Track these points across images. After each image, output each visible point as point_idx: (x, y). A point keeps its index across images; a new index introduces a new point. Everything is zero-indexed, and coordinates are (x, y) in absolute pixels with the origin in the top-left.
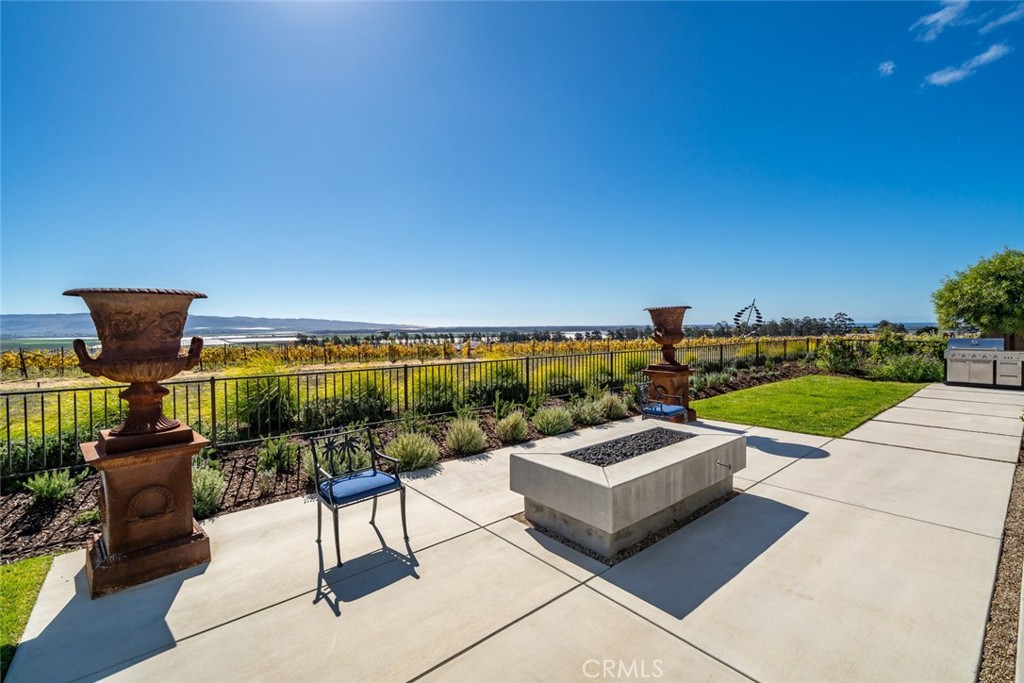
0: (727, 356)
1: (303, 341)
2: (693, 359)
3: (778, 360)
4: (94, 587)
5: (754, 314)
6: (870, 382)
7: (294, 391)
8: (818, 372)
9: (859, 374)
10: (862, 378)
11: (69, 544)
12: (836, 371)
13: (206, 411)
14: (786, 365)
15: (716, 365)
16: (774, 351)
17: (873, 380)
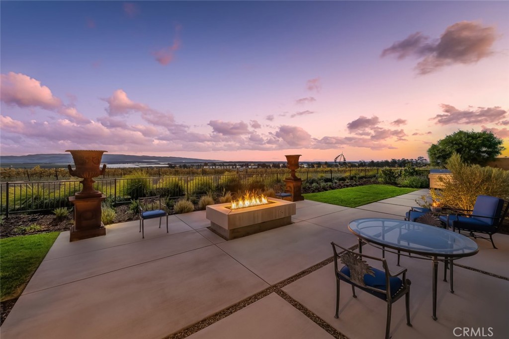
0: (334, 175)
1: (171, 166)
2: (322, 177)
3: (361, 178)
4: (70, 239)
5: (342, 158)
6: (399, 188)
7: (148, 184)
8: (378, 183)
9: (395, 184)
10: (397, 186)
11: (65, 229)
12: (386, 183)
13: (113, 191)
14: (365, 180)
15: (330, 179)
16: (362, 174)
17: (400, 187)
